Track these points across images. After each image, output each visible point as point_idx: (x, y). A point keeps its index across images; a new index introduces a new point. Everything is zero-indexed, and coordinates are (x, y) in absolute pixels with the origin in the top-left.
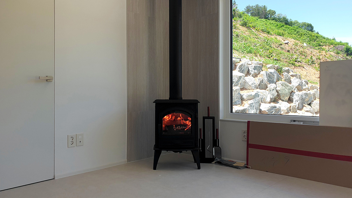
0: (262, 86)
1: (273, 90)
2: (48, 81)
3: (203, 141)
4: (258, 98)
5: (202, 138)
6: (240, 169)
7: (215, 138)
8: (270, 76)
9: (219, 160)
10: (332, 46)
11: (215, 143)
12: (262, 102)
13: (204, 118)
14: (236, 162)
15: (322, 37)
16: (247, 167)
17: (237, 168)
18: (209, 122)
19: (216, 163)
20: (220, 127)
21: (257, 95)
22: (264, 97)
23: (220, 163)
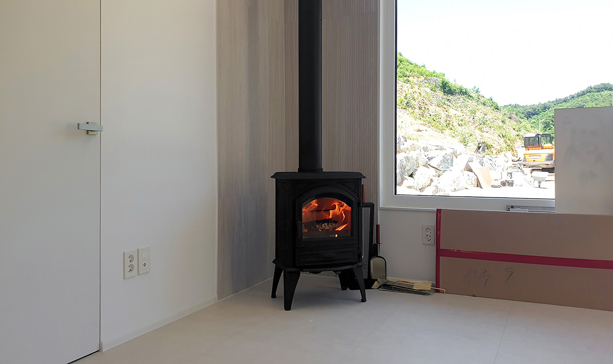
2: (90, 133)
6: (428, 294)
7: (375, 242)
10: (423, 78)
11: (374, 251)
15: (407, 61)
16: (437, 291)
19: (380, 287)
20: (380, 219)
23: (387, 287)
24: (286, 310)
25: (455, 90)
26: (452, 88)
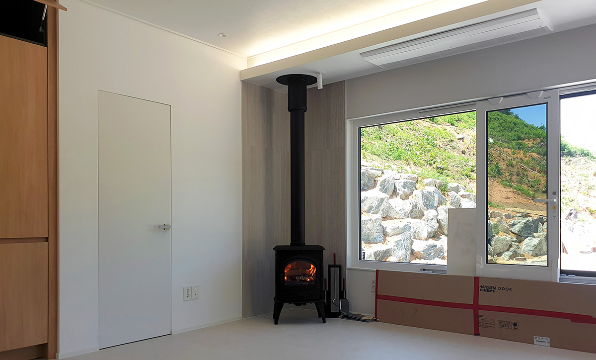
0: (416, 213)
1: (433, 219)
2: (165, 229)
3: (329, 293)
4: (410, 232)
5: (328, 290)
6: (368, 322)
7: (342, 290)
8: (428, 197)
9: (345, 314)
11: (342, 295)
12: (415, 238)
13: (330, 267)
14: (364, 316)
16: (376, 320)
17: (365, 321)
18: (335, 271)
19: (342, 317)
20: (348, 276)
21: (407, 228)
22: (419, 230)
23: (347, 317)
24: (275, 324)
25: (576, 152)
26: (572, 150)
